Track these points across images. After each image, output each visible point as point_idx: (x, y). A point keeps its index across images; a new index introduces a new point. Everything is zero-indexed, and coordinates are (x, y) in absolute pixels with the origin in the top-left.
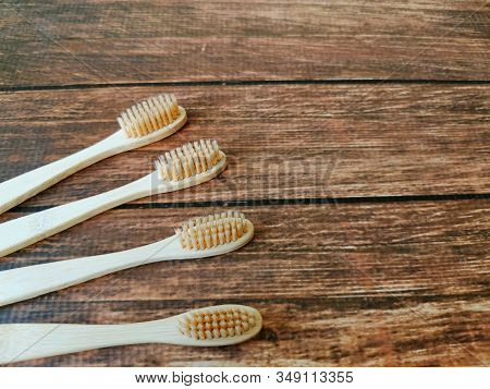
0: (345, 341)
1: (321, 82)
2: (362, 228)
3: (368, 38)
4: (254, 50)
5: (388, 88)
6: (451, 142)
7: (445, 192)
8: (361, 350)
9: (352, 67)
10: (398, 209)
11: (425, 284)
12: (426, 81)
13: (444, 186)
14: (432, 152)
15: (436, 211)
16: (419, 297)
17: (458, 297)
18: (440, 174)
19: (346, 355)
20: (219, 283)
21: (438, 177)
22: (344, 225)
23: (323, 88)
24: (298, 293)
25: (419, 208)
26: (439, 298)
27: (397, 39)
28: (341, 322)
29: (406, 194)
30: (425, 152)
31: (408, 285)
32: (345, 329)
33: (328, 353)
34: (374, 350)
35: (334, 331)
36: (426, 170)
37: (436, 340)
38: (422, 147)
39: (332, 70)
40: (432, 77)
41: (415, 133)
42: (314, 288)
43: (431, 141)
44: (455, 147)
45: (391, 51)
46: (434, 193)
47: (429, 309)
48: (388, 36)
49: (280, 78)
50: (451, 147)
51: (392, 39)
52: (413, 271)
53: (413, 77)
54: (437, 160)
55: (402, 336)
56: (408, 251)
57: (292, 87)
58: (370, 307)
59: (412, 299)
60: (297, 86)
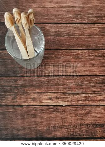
0: (69, 99)
1: (71, 49)
2: (74, 81)
3: (83, 37)
4: (58, 41)
5: (85, 51)
6: (95, 64)
7: (91, 75)
8: (71, 101)
9: (78, 45)
10: (81, 78)
11: (83, 91)
12: (93, 49)
13: (91, 73)
14: (90, 66)
15: (88, 78)
16: (82, 93)
17: (89, 93)
18: (91, 71)
19: (69, 101)
20: (50, 89)
21: (90, 72)
22: (71, 80)
23: (71, 51)
24: (63, 92)
25: (85, 78)
26: (85, 94)
27: (90, 37)
28: (69, 96)
29: (83, 75)
30: (89, 66)
31: (81, 91)
32: (69, 98)
33: (66, 101)
34: (73, 101)
35: (68, 98)
36: (88, 70)
37: (84, 100)
38: (89, 65)
39: (74, 46)
40: (95, 48)
41: (88, 62)
42: (65, 91)
43: (91, 64)
44: (95, 65)
45: (88, 41)
46: (89, 75)
47: (84, 95)
48: (88, 36)
49: (63, 49)
50: (94, 65)
51: (88, 37)
52: (82, 89)
53: (91, 48)
54: (91, 68)
55: (78, 99)
56: (82, 85)
57: (65, 51)
58: (74, 94)
59: (81, 93)
60: (66, 51)
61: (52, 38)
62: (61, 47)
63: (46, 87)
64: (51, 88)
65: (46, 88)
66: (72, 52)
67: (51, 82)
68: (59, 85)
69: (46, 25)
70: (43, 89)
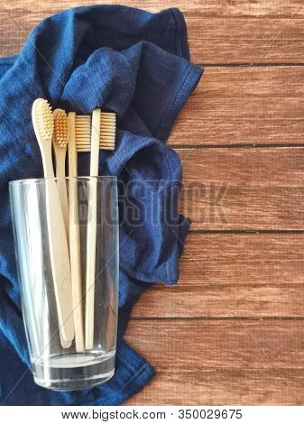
61: (253, 184)
62: (222, 156)
63: (268, 33)
64: (251, 28)
65: (267, 30)
66: (189, 137)
67: (251, 46)
68: (226, 39)
69: (273, 228)
70: (275, 27)
